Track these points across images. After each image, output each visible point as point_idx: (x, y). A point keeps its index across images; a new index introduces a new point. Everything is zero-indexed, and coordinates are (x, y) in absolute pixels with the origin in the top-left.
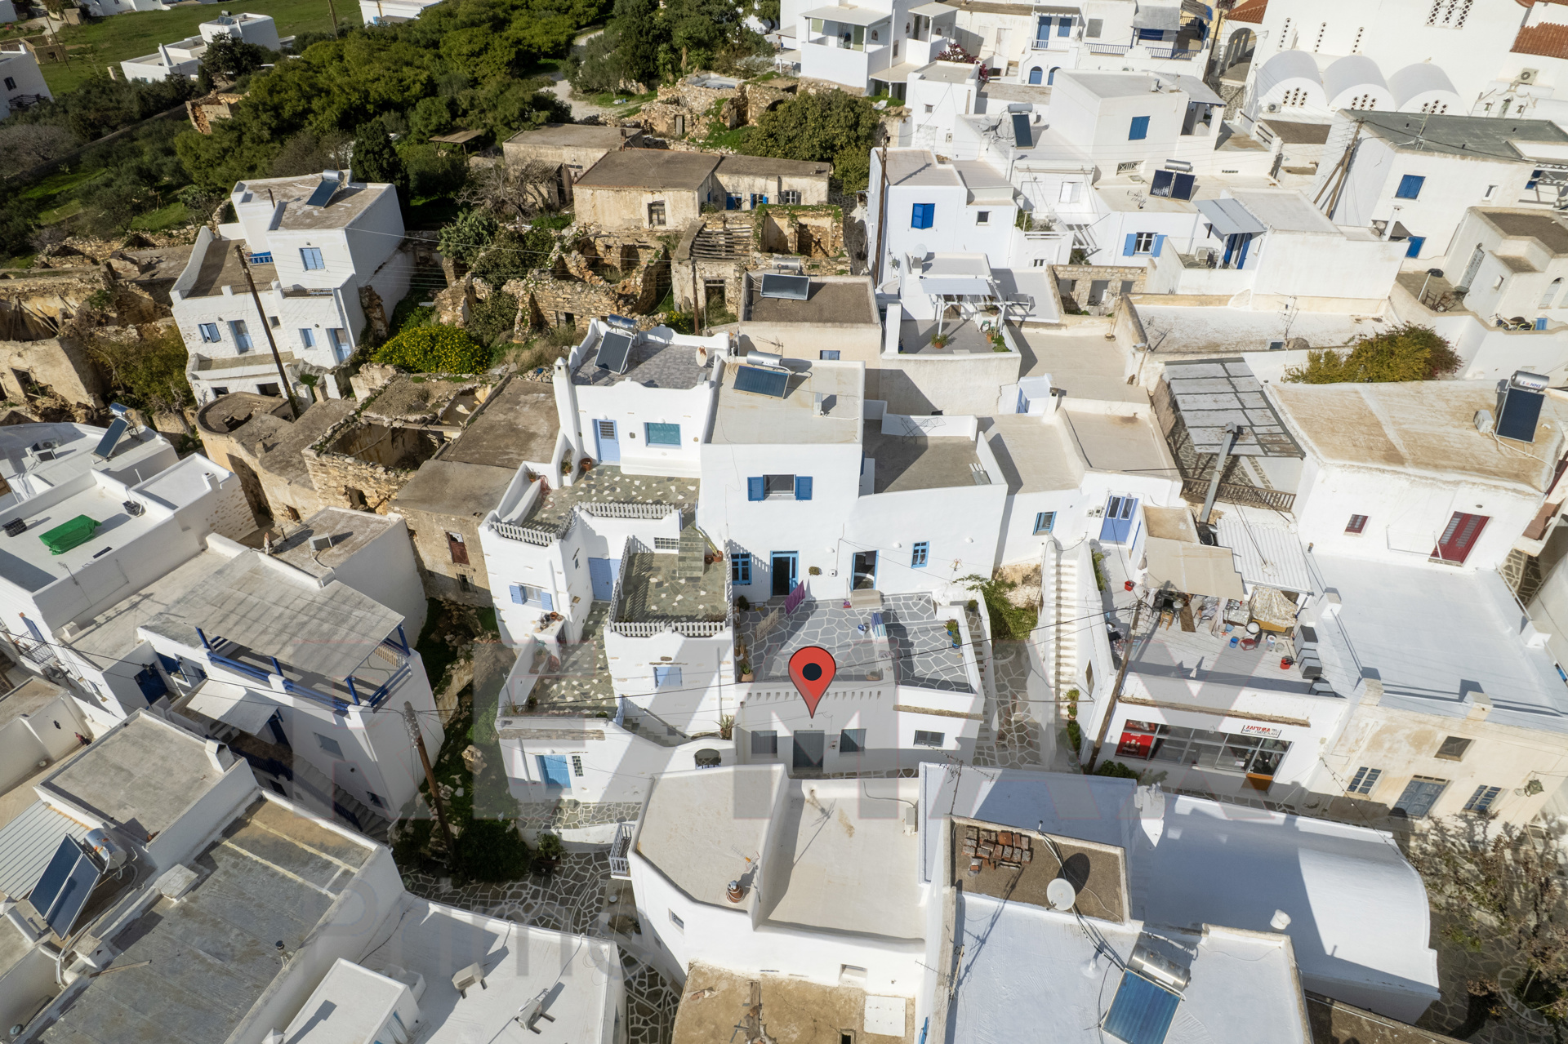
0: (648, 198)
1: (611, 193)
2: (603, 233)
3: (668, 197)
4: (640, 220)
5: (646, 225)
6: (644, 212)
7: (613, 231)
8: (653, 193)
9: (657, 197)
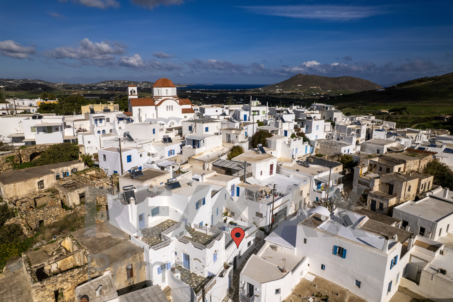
0: (38, 180)
1: (23, 183)
2: (19, 198)
3: (45, 178)
4: (35, 189)
5: (37, 190)
6: (36, 185)
7: (23, 196)
8: (39, 178)
9: (41, 179)
